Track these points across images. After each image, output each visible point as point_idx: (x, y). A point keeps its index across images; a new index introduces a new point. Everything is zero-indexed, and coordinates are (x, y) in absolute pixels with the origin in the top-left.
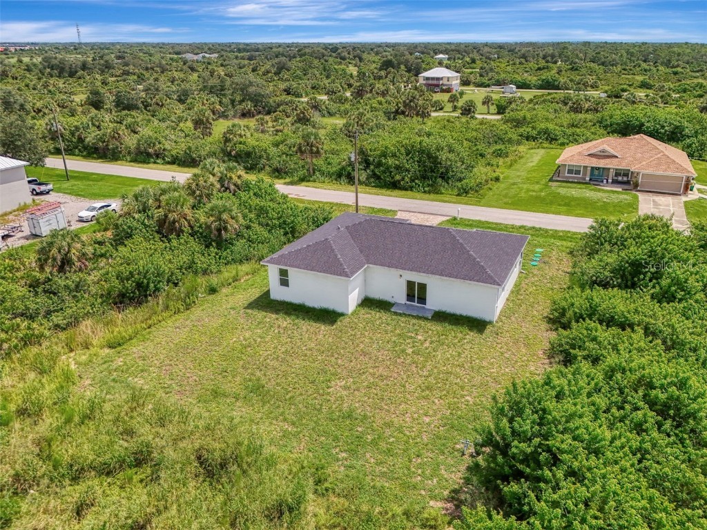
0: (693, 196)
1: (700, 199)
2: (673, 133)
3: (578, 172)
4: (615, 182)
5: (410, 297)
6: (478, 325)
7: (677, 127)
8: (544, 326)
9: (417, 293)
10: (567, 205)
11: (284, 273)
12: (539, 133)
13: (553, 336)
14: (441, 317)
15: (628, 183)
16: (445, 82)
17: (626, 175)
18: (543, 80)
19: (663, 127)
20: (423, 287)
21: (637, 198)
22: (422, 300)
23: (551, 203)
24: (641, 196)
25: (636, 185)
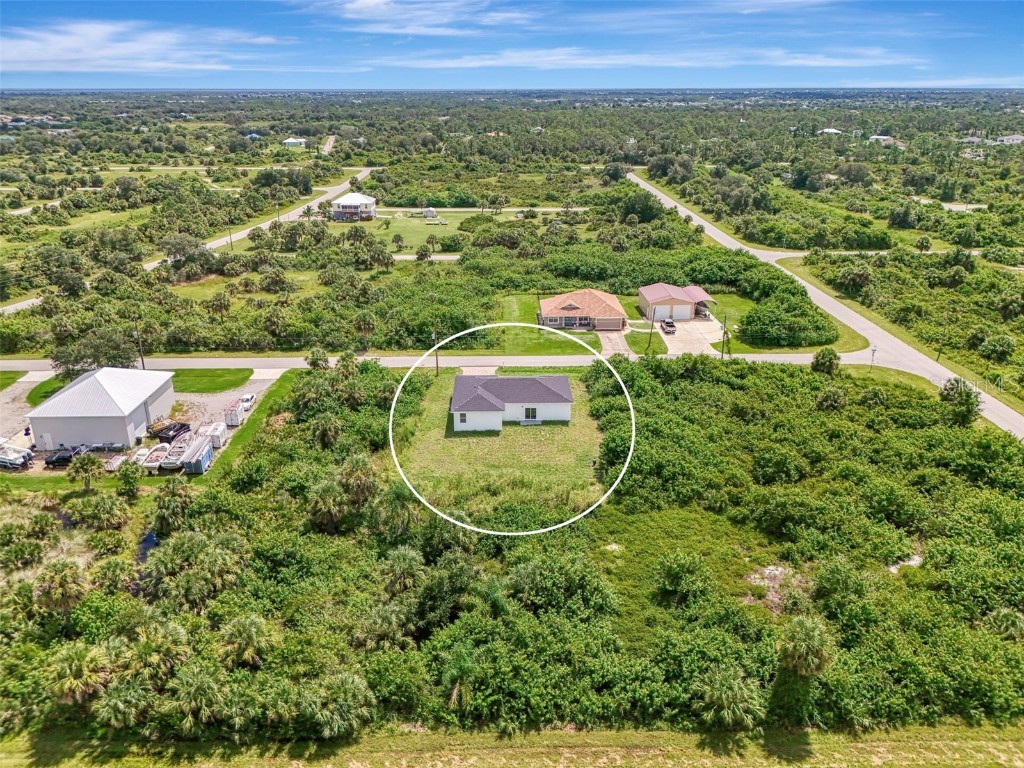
0: (628, 330)
1: (633, 331)
2: (600, 273)
3: (556, 320)
4: (581, 325)
5: (527, 416)
6: (565, 423)
7: (602, 269)
8: (590, 419)
9: (531, 414)
10: (560, 347)
11: (463, 416)
12: (506, 282)
13: (596, 422)
14: (545, 423)
15: (588, 325)
16: (364, 209)
17: (586, 319)
18: (456, 198)
19: (593, 269)
20: (534, 410)
21: (597, 336)
22: (534, 417)
23: (550, 347)
24: (600, 334)
25: (594, 327)
